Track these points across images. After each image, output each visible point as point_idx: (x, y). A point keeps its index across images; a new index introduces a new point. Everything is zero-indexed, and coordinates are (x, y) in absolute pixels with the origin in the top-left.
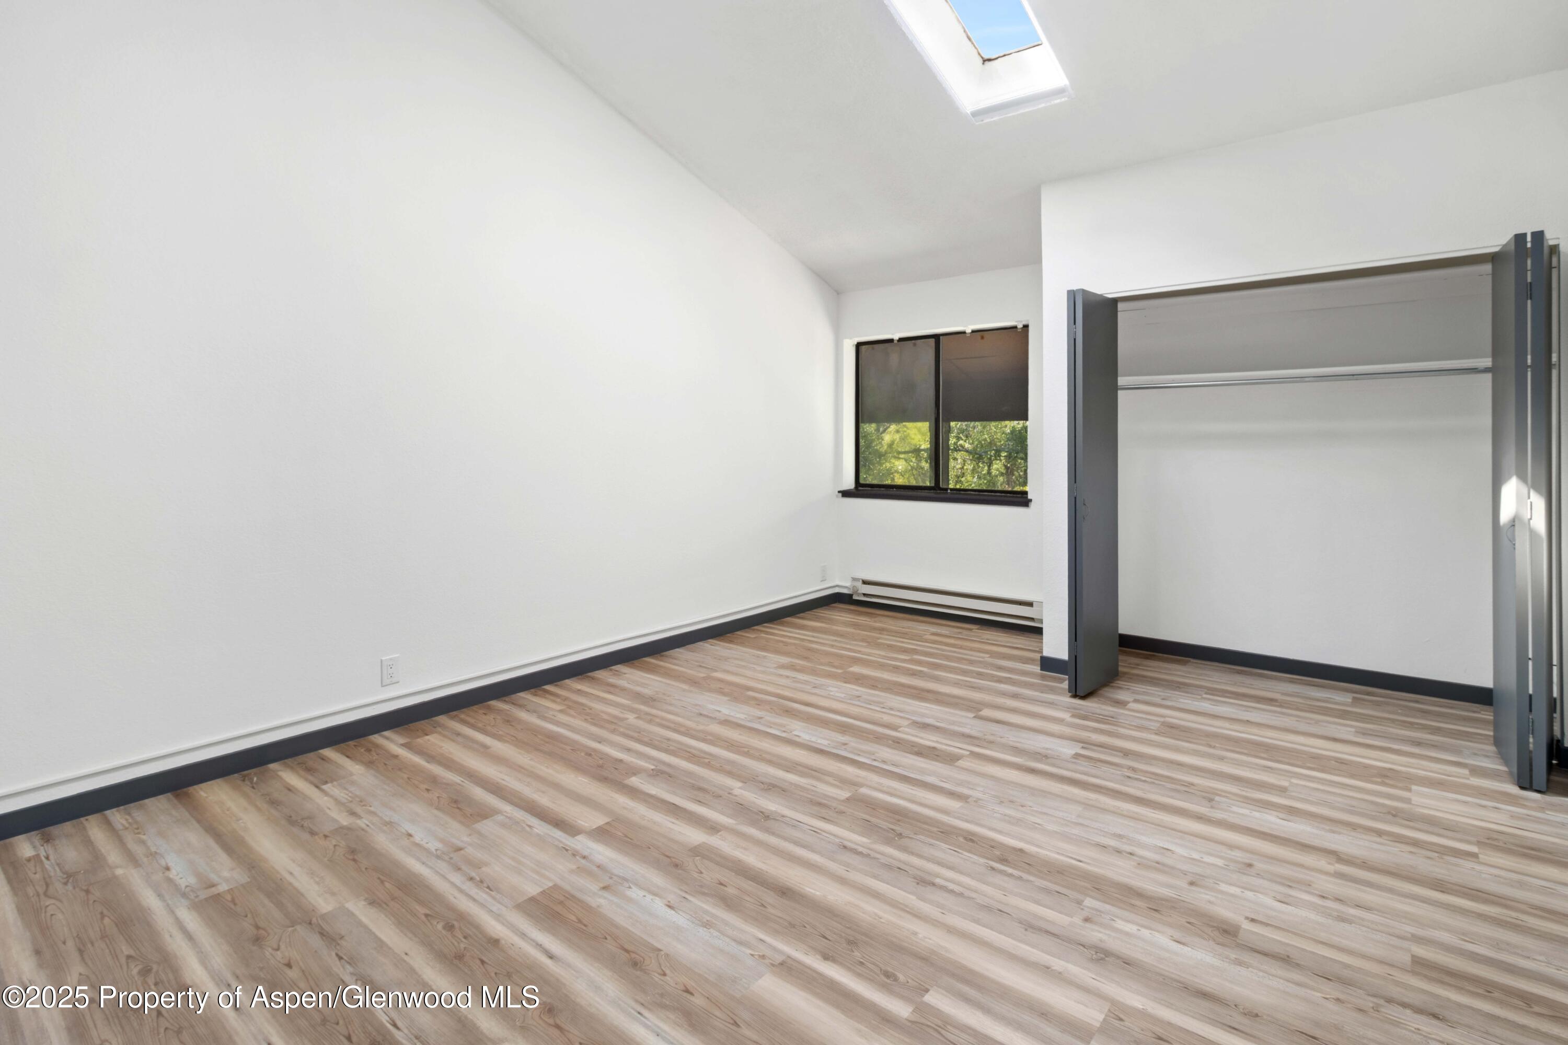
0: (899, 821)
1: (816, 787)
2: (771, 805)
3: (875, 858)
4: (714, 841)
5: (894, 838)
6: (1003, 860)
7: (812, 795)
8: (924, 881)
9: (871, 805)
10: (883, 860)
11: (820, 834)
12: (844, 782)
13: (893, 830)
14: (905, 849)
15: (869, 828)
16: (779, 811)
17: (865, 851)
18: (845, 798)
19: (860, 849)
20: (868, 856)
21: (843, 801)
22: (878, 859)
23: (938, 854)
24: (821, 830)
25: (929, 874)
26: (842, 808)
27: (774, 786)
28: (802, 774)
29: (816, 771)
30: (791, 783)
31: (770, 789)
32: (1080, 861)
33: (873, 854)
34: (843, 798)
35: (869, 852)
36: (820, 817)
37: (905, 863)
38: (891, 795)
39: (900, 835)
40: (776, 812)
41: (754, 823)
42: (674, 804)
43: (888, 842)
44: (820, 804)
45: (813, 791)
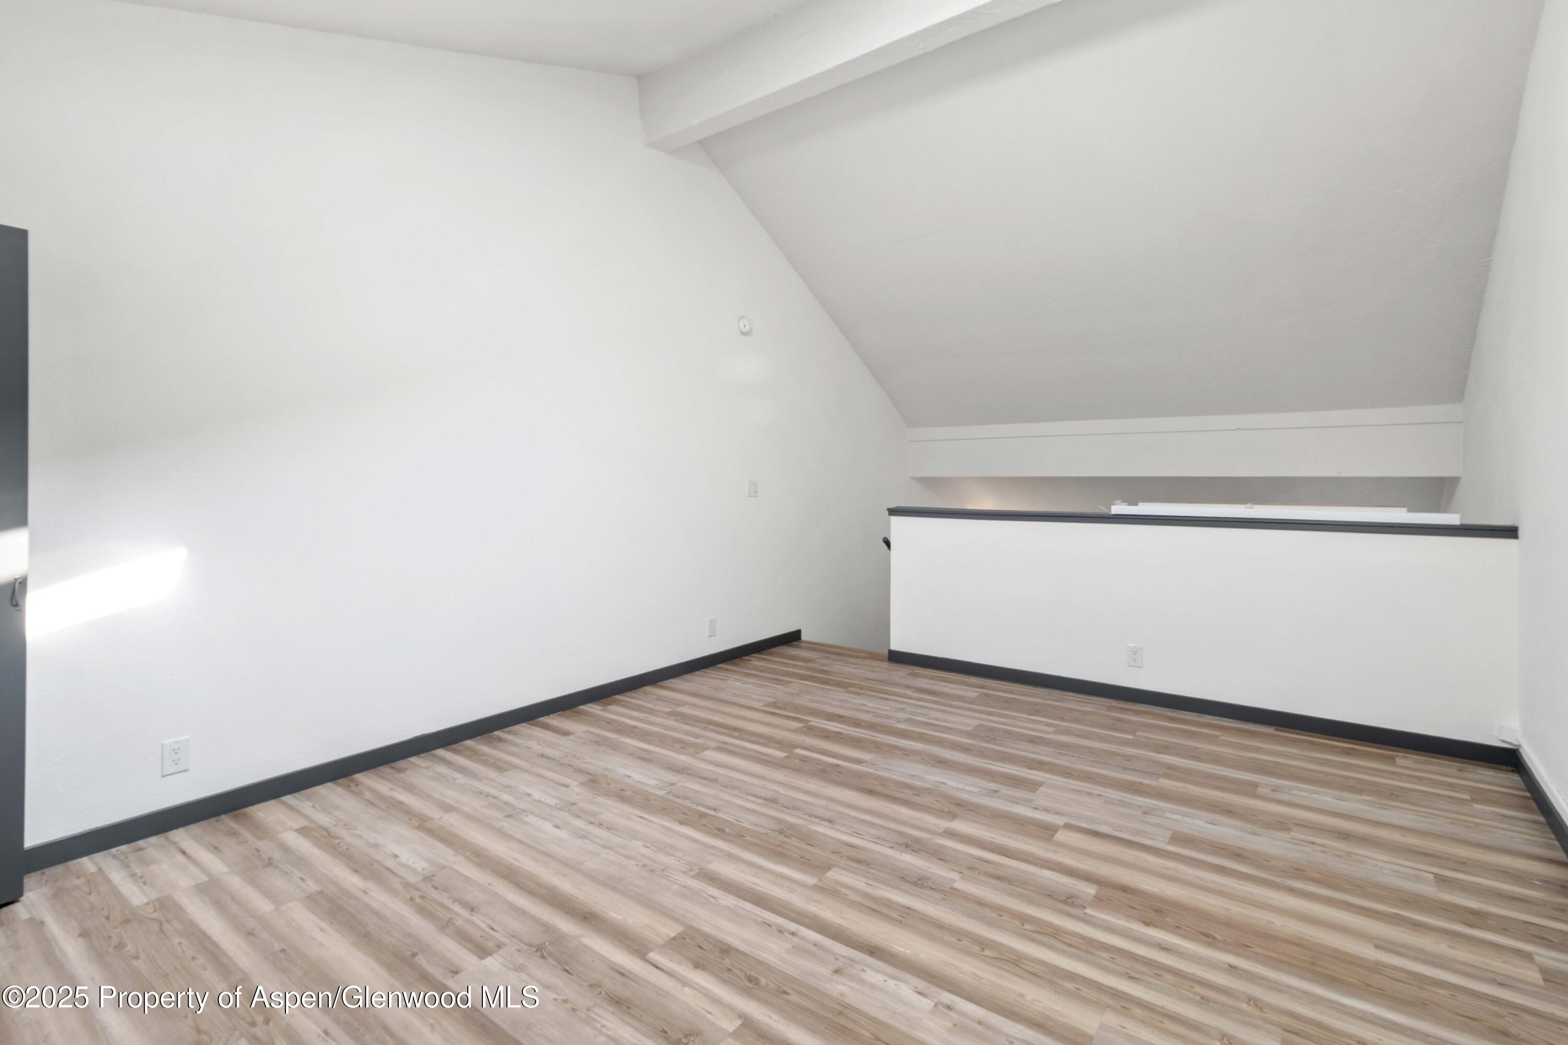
0: (779, 846)
1: (868, 884)
2: (907, 859)
3: (806, 814)
4: (944, 824)
5: (786, 830)
6: (702, 815)
7: (869, 873)
8: (771, 801)
9: (806, 863)
10: (799, 813)
11: (853, 832)
12: (832, 892)
13: (787, 837)
14: (779, 821)
15: (809, 838)
16: (898, 853)
17: (814, 819)
18: (832, 870)
19: (817, 821)
20: (811, 816)
21: (834, 866)
22: (803, 814)
23: (754, 819)
24: (852, 835)
25: (765, 805)
26: (834, 857)
27: (915, 884)
28: (888, 904)
29: (873, 910)
30: (897, 888)
31: (920, 880)
32: (641, 817)
33: (807, 817)
34: (834, 869)
35: (810, 818)
36: (857, 848)
37: (783, 812)
38: (782, 876)
39: (781, 832)
40: (901, 852)
41: (917, 840)
42: (1010, 858)
43: (792, 826)
44: (858, 861)
45: (869, 878)
